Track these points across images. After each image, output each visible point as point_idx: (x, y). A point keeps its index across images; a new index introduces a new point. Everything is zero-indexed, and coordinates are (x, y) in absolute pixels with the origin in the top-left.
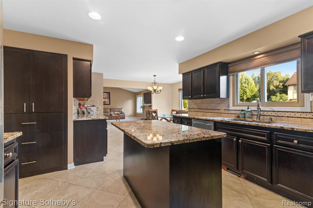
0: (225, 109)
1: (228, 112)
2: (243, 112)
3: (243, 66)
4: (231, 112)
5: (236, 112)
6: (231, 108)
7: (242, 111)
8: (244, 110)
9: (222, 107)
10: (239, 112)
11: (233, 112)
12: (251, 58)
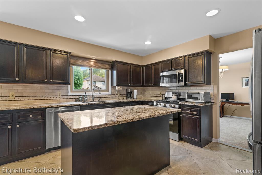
0: (62, 95)
1: (66, 97)
2: (82, 97)
3: (82, 62)
4: (69, 97)
5: (74, 97)
6: (70, 94)
7: (81, 95)
8: (82, 95)
9: (60, 93)
10: (77, 97)
11: (72, 97)
12: (88, 59)
